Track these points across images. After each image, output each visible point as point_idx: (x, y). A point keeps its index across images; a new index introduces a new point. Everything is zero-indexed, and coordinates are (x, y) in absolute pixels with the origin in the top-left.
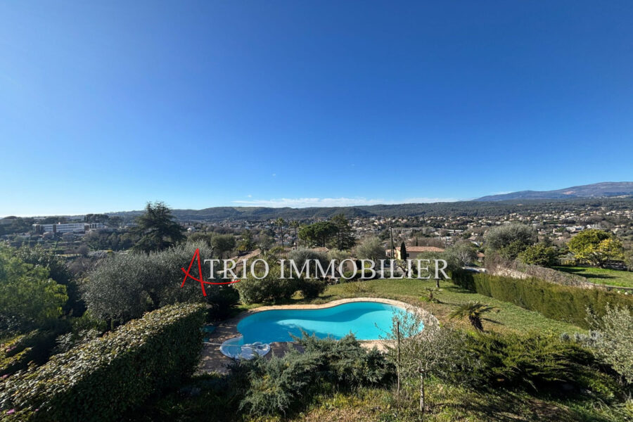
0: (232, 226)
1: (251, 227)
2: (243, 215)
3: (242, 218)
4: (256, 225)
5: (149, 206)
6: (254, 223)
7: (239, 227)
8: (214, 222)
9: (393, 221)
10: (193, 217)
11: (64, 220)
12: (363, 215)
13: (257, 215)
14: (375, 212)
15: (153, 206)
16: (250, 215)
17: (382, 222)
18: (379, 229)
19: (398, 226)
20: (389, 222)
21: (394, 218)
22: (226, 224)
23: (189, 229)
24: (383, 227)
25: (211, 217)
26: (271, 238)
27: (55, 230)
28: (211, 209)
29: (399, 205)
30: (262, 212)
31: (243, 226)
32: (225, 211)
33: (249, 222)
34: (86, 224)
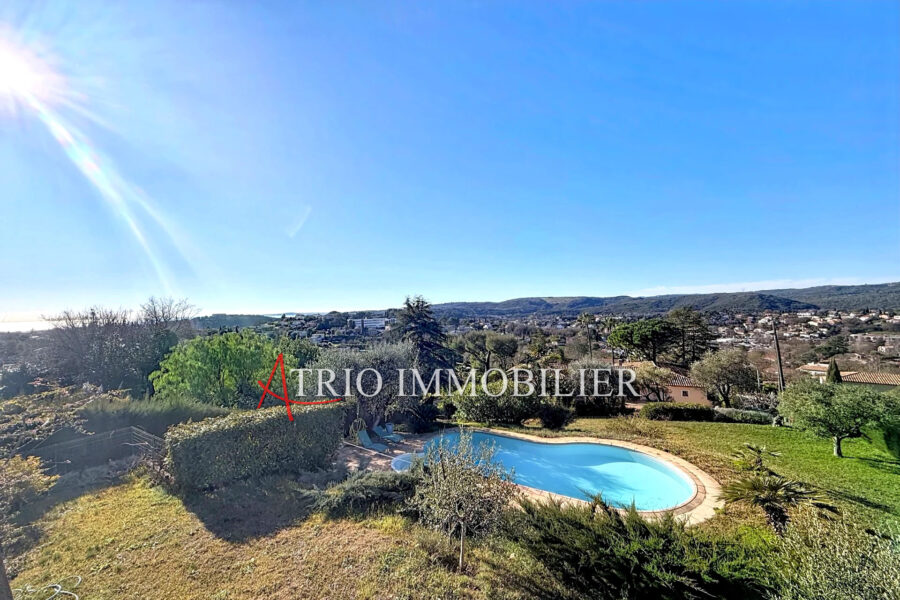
0: (539, 324)
1: (566, 326)
2: (555, 309)
3: (553, 313)
4: (573, 323)
5: (408, 300)
6: (569, 319)
7: (549, 326)
8: (516, 318)
9: (863, 319)
10: (491, 311)
11: (369, 315)
12: (782, 308)
13: (574, 309)
14: (815, 301)
15: (413, 301)
16: (565, 308)
17: (830, 320)
18: (821, 335)
19: (877, 329)
20: (850, 321)
21: (866, 312)
22: (532, 322)
23: (486, 326)
24: (834, 330)
25: (513, 312)
26: (594, 342)
27: (363, 324)
28: (513, 301)
29: (886, 285)
30: (582, 303)
31: (555, 323)
32: (531, 303)
33: (563, 319)
34: (387, 319)
